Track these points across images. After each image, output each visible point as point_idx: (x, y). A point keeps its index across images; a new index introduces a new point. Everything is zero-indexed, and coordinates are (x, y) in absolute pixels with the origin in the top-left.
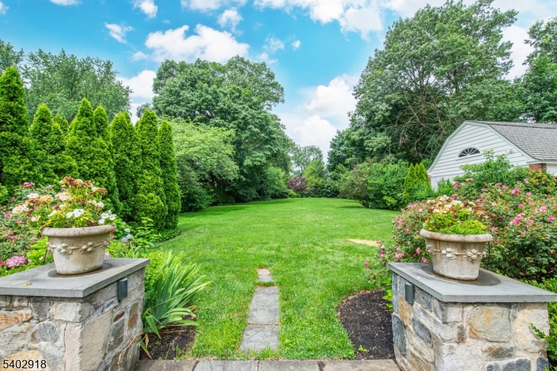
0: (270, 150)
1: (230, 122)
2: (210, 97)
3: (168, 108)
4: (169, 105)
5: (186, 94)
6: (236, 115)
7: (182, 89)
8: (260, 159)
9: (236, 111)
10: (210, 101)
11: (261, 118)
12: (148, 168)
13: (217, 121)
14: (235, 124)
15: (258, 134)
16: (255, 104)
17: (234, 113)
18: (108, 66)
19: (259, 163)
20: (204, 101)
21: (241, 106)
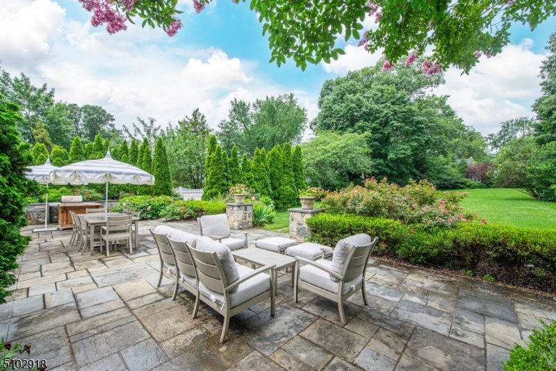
0: (417, 140)
1: (373, 121)
2: (353, 105)
3: (324, 121)
4: (325, 119)
5: (336, 107)
6: (377, 115)
7: (334, 104)
8: (404, 152)
9: (378, 111)
10: (354, 108)
11: (404, 112)
12: (287, 173)
13: (360, 124)
14: (377, 123)
15: (401, 127)
16: (399, 99)
17: (376, 113)
18: (291, 96)
19: (403, 156)
20: (349, 110)
21: (383, 105)
